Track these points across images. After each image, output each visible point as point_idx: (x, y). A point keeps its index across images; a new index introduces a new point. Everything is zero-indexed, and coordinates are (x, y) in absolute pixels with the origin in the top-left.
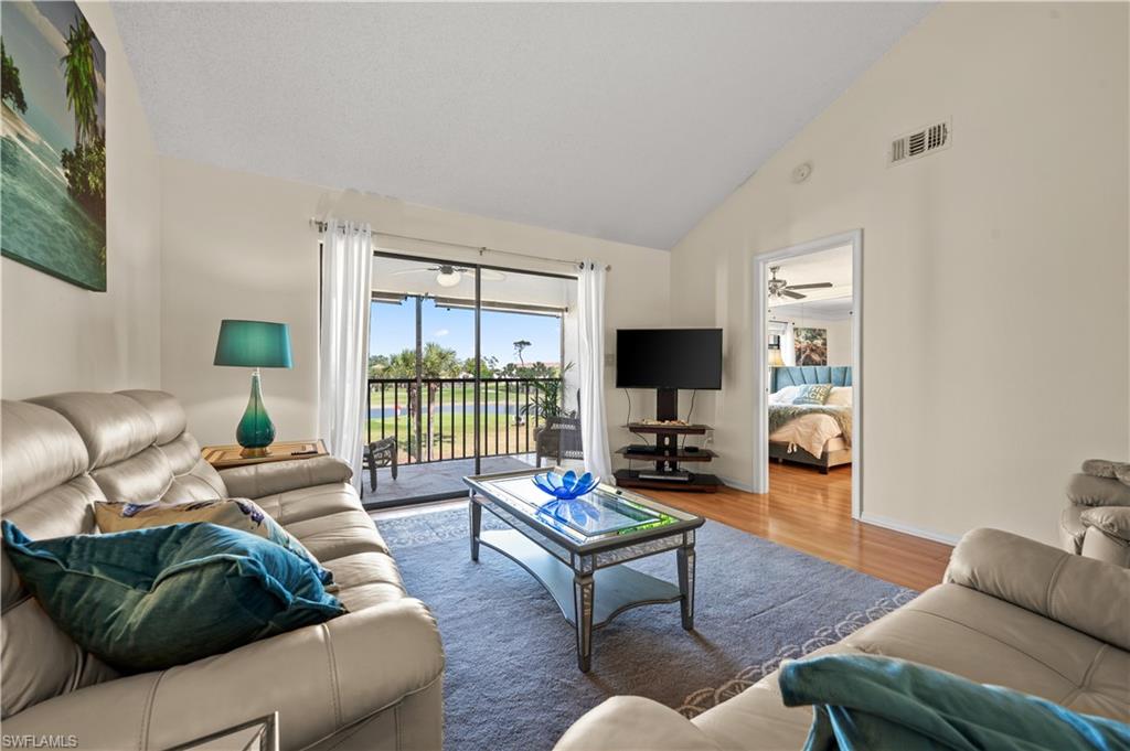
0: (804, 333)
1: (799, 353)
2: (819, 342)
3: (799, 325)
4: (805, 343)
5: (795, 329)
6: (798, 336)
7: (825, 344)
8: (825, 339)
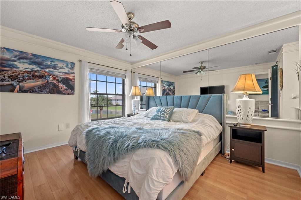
0: (166, 83)
1: (164, 91)
2: (172, 87)
3: (164, 79)
4: (166, 87)
5: (162, 81)
6: (163, 84)
7: (174, 88)
8: (174, 86)
